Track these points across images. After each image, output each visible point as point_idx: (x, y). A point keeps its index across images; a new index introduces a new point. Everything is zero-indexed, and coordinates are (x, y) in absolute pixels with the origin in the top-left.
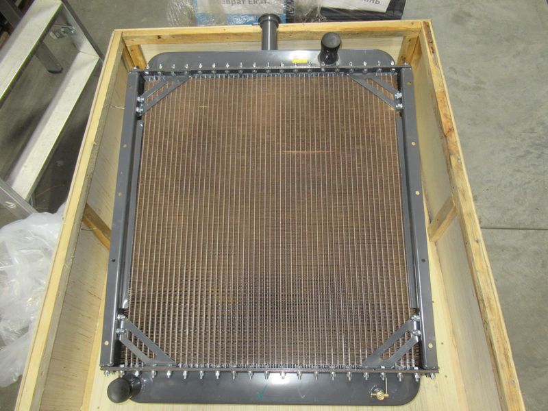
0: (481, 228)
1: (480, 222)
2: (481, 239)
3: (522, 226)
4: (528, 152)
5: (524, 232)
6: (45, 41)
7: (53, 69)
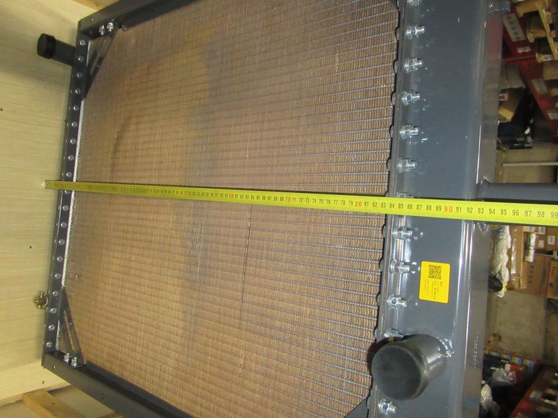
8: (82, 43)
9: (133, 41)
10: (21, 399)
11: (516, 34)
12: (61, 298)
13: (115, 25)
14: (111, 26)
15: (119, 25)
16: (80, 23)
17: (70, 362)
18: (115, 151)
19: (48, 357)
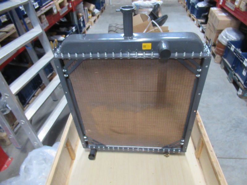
0: (218, 158)
1: (216, 156)
2: (213, 150)
3: (234, 157)
4: (230, 130)
5: (234, 160)
6: (55, 91)
7: (55, 100)
8: (89, 147)
9: (89, 130)
10: (198, 159)
11: (65, 9)
12: (165, 148)
13: (85, 136)
14: (85, 137)
15: (84, 135)
16: (84, 148)
17: (183, 142)
18: (121, 133)
19: (183, 150)
